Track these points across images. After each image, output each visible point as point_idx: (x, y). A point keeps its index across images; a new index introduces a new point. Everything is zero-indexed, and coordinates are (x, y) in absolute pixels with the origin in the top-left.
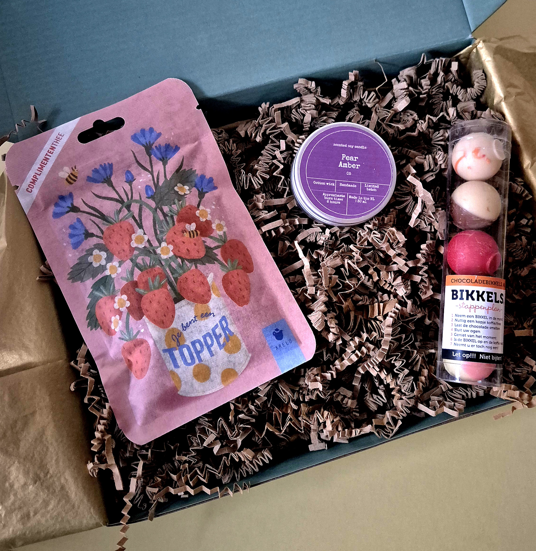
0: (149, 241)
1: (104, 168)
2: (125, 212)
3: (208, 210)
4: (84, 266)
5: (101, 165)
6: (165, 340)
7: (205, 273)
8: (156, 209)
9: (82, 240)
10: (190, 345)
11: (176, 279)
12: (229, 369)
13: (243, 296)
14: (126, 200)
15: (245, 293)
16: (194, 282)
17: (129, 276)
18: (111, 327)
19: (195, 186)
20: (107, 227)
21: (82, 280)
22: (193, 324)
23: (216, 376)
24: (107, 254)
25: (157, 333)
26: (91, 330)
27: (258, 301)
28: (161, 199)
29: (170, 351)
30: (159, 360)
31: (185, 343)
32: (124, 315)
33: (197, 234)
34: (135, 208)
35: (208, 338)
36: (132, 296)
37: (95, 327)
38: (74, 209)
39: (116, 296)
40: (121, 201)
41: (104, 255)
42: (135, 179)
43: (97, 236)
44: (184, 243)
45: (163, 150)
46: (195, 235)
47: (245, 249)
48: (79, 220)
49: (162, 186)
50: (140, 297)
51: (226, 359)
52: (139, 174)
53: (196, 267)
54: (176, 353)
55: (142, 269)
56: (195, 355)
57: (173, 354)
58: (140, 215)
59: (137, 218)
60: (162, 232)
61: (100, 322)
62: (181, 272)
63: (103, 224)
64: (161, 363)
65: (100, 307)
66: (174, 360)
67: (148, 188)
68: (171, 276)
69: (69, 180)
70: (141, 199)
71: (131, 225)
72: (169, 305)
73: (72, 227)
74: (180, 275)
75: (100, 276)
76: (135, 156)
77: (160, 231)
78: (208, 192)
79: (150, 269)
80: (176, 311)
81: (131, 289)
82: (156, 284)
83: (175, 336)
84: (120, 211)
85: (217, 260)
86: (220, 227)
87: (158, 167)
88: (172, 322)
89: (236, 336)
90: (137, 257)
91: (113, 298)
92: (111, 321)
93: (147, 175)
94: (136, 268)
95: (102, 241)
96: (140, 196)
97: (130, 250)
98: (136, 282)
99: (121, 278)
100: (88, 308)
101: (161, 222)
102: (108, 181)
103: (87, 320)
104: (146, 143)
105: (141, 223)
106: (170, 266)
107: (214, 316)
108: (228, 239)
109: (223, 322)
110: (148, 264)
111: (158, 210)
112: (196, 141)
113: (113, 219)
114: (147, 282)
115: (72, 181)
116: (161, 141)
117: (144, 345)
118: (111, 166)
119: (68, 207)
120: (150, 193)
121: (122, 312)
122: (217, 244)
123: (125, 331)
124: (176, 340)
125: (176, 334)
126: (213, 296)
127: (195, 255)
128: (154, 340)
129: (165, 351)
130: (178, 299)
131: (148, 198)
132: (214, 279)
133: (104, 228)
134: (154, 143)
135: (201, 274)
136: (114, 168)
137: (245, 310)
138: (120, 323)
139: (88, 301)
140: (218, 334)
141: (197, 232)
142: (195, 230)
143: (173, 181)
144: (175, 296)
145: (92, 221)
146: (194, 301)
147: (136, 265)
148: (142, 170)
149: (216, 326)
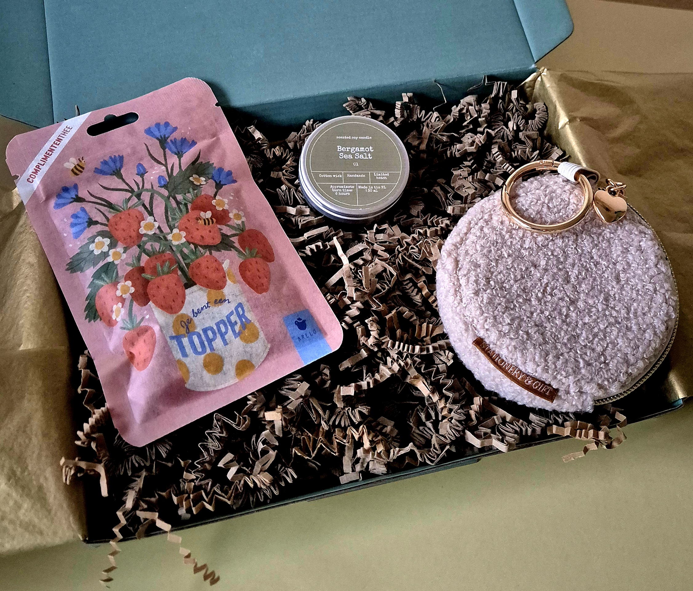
0: (159, 228)
1: (114, 160)
2: (135, 200)
3: (226, 201)
4: (85, 255)
5: (111, 157)
6: (173, 326)
7: (220, 260)
8: (168, 198)
9: (85, 229)
10: (201, 332)
11: (188, 265)
12: (245, 360)
13: (263, 284)
14: (136, 189)
15: (264, 281)
16: (208, 268)
17: (135, 262)
18: (111, 318)
19: (212, 178)
20: (114, 214)
21: (82, 270)
22: (205, 310)
23: (230, 367)
24: (111, 241)
25: (163, 318)
26: (89, 321)
27: (278, 290)
28: (175, 188)
29: (178, 338)
30: (164, 347)
31: (196, 331)
32: (127, 303)
33: (213, 222)
34: (146, 197)
35: (222, 326)
36: (138, 282)
37: (94, 318)
38: (79, 199)
39: (119, 283)
40: (132, 191)
41: (107, 241)
42: (147, 172)
43: (102, 224)
44: (198, 229)
45: (179, 144)
46: (211, 223)
47: (266, 240)
48: (83, 210)
49: (176, 176)
50: (147, 282)
51: (241, 349)
52: (152, 167)
53: (211, 253)
54: (185, 341)
55: (150, 254)
56: (206, 343)
57: (181, 342)
58: (151, 203)
59: (148, 206)
60: (174, 219)
61: (100, 313)
62: (193, 257)
63: (110, 212)
64: (167, 350)
65: (100, 297)
66: (182, 348)
67: (160, 178)
68: (182, 262)
69: (75, 170)
70: (152, 187)
71: (140, 212)
72: (180, 290)
73: (75, 216)
74: (192, 261)
75: (101, 264)
76: (148, 150)
77: (172, 218)
78: (225, 185)
79: (159, 255)
80: (186, 296)
81: (136, 275)
82: (166, 269)
83: (184, 322)
84: (129, 199)
85: (234, 247)
86: (238, 216)
87: (173, 160)
88: (181, 308)
89: (253, 324)
90: (145, 243)
91: (115, 284)
92: (112, 311)
93: (160, 167)
94: (143, 254)
95: (106, 229)
96: (152, 185)
97: (138, 237)
98: (143, 267)
99: (127, 264)
100: (86, 300)
101: (174, 210)
102: (117, 173)
103: (85, 311)
104: (161, 137)
105: (152, 211)
106: (182, 252)
107: (229, 302)
108: (247, 229)
109: (240, 309)
110: (158, 250)
111: (171, 198)
112: (214, 137)
113: (121, 207)
114: (155, 268)
115: (77, 172)
116: (176, 135)
117: (149, 332)
118: (121, 158)
119: (72, 198)
120: (163, 183)
121: (125, 299)
122: (234, 232)
123: (128, 320)
124: (185, 327)
125: (185, 321)
126: (229, 282)
127: (209, 241)
128: (160, 325)
129: (172, 338)
130: (189, 284)
131: (161, 187)
132: (230, 265)
133: (110, 216)
134: (169, 137)
135: (216, 261)
136: (125, 160)
137: (264, 297)
138: (123, 311)
139: (88, 291)
140: (233, 322)
141: (212, 220)
142: (210, 218)
143: (187, 173)
144: (186, 282)
145: (98, 209)
146: (208, 286)
147: (145, 251)
148: (155, 163)
149: (232, 313)
